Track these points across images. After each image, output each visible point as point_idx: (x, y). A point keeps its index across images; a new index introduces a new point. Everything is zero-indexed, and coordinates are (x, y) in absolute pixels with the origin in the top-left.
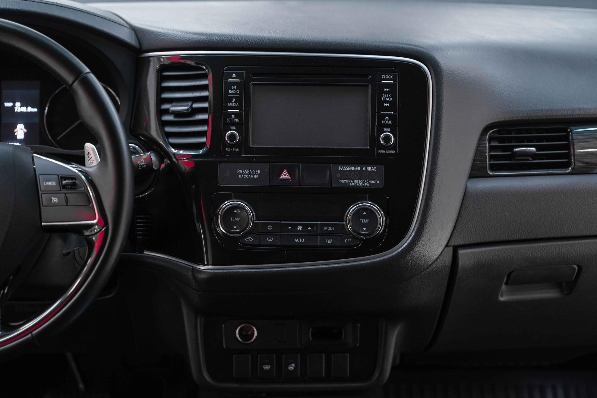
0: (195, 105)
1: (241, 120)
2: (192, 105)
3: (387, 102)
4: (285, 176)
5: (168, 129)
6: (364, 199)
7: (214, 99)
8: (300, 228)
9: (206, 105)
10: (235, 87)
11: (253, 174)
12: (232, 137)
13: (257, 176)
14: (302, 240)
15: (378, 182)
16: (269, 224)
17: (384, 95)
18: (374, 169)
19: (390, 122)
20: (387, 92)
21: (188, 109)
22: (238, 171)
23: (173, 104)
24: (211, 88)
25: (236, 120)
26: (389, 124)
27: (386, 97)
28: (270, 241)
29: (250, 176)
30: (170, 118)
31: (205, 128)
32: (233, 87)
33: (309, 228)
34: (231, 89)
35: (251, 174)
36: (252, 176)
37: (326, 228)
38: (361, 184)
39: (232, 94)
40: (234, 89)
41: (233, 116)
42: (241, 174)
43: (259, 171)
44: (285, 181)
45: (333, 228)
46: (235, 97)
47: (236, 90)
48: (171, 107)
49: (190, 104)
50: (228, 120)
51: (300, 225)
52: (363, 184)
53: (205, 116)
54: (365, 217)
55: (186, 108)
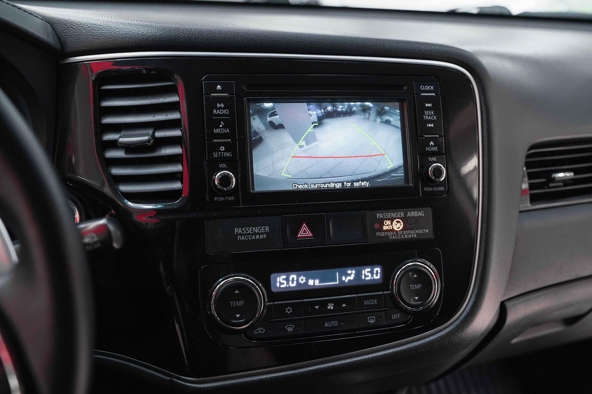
0: (159, 134)
1: (234, 153)
2: (154, 133)
3: (430, 122)
4: (305, 232)
5: (116, 171)
6: (413, 258)
7: (190, 124)
8: (331, 307)
9: (177, 133)
10: (222, 105)
11: (258, 233)
12: (225, 180)
13: (265, 236)
14: (335, 323)
15: (427, 231)
16: (287, 305)
17: (426, 113)
18: (421, 214)
19: (436, 149)
20: (428, 109)
21: (149, 141)
22: (236, 230)
23: (123, 133)
24: (184, 106)
25: (228, 154)
26: (435, 151)
27: (429, 115)
28: (290, 329)
29: (254, 237)
30: (120, 154)
31: (178, 168)
32: (218, 105)
33: (344, 305)
34: (217, 109)
35: (255, 234)
36: (257, 237)
37: (366, 303)
38: (406, 236)
39: (218, 115)
40: (221, 108)
41: (222, 148)
42: (240, 234)
43: (267, 229)
44: (305, 241)
45: (375, 302)
46: (223, 120)
47: (224, 109)
48: (120, 137)
49: (150, 132)
50: (215, 155)
51: (331, 301)
52: (410, 236)
53: (177, 150)
54: (415, 282)
55: (146, 138)
